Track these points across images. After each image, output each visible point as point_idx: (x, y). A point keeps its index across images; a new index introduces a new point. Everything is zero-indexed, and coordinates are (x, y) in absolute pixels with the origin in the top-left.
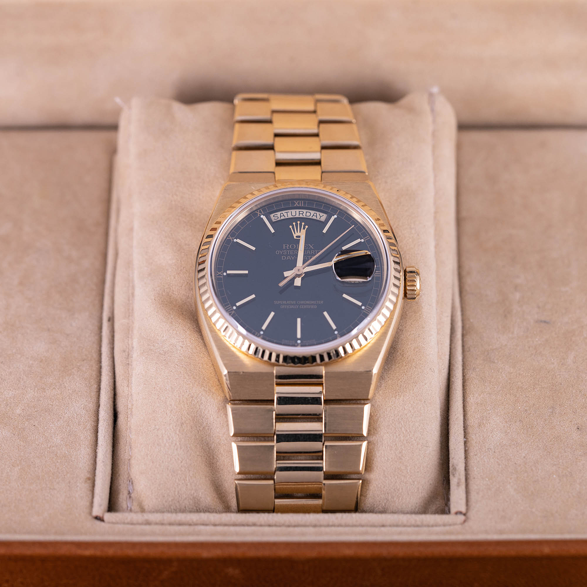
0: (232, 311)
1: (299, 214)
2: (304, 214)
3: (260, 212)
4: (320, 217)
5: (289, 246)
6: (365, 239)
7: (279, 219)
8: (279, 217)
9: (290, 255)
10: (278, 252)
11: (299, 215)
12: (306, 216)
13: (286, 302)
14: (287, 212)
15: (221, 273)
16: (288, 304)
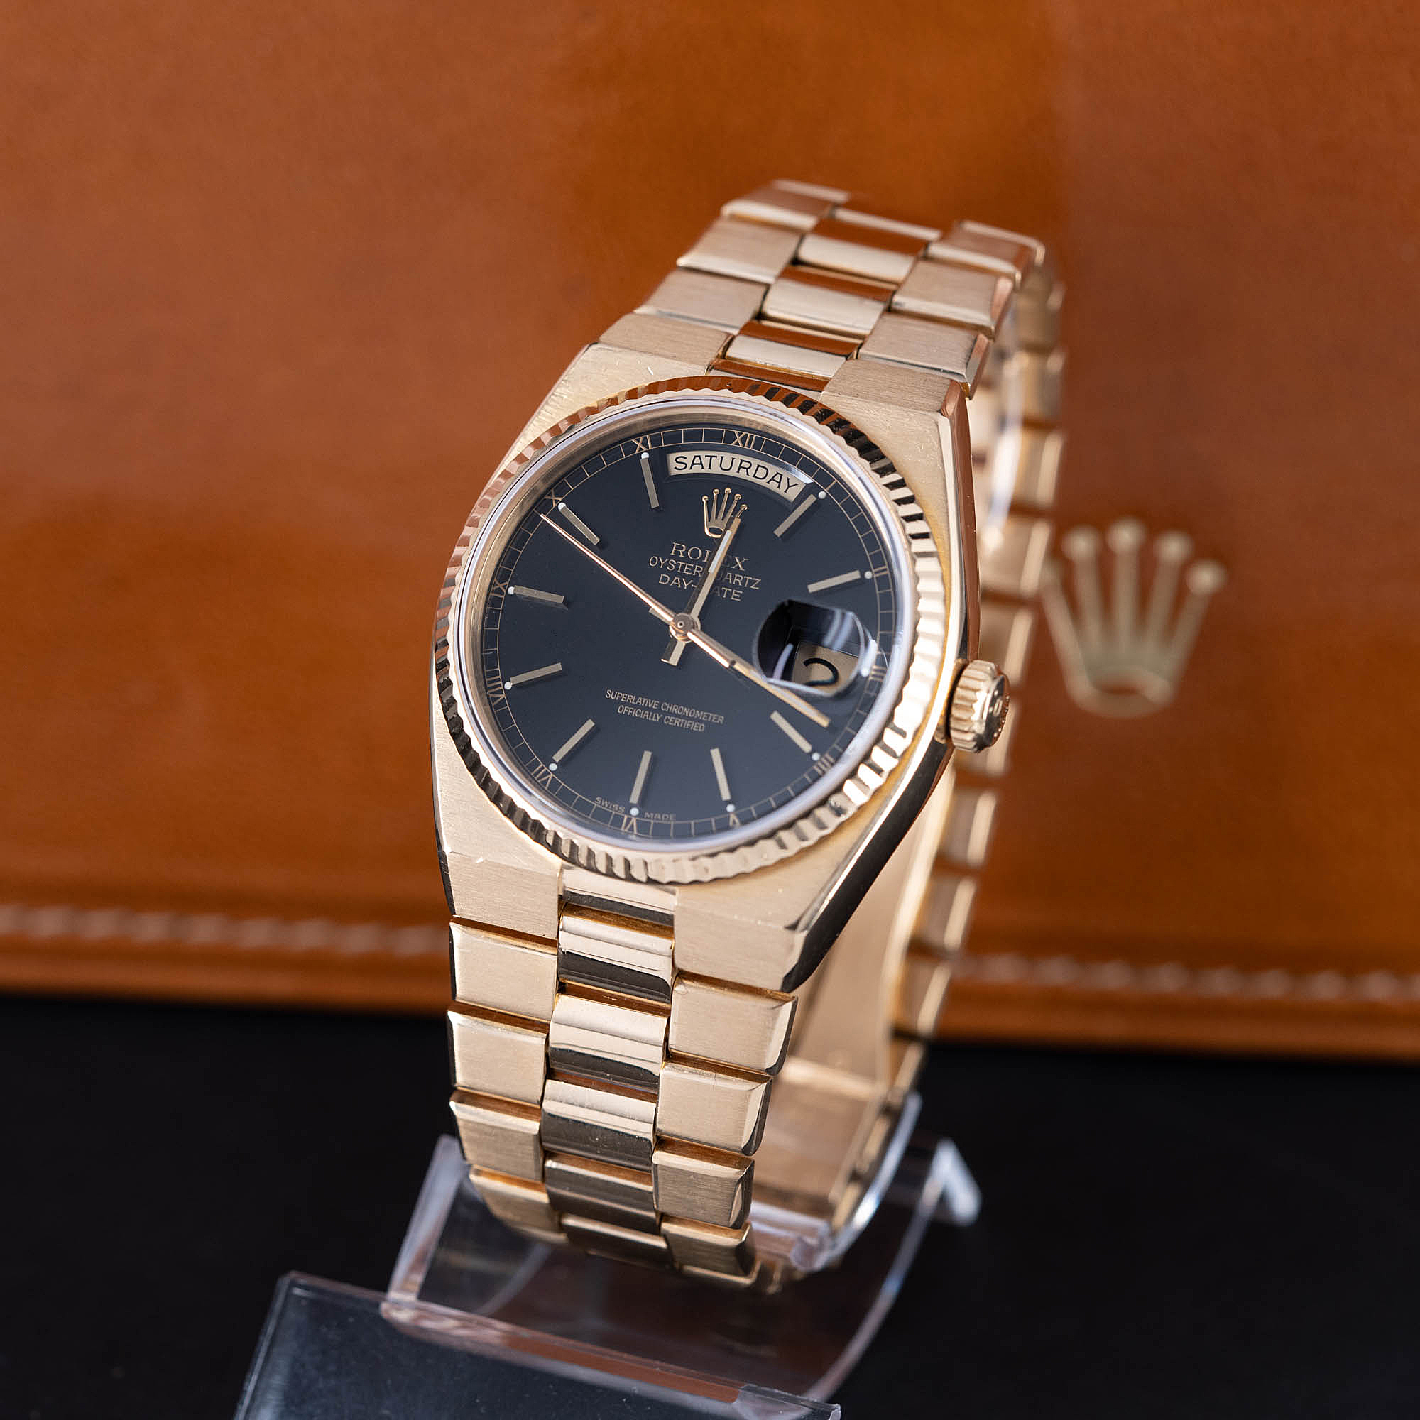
0: (501, 692)
1: (740, 467)
2: (751, 472)
3: (644, 443)
4: (789, 487)
5: (687, 550)
6: (876, 573)
7: (687, 471)
8: (689, 466)
9: (682, 576)
10: (654, 560)
11: (738, 472)
12: (754, 476)
13: (635, 701)
14: (711, 457)
15: (504, 587)
16: (637, 706)
